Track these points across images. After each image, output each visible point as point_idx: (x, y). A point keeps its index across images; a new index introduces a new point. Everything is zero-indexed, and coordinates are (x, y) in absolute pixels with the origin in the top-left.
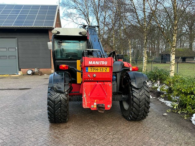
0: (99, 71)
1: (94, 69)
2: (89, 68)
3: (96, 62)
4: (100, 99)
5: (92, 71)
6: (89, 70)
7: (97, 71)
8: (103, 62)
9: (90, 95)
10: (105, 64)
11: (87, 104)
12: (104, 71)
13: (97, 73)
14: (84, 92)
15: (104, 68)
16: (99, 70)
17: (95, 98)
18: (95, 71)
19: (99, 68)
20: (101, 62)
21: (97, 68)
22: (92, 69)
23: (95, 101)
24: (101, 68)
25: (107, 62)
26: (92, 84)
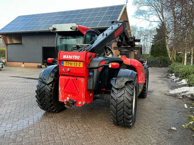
0: (73, 66)
1: (69, 63)
2: (65, 62)
3: (70, 56)
4: (74, 94)
5: (67, 66)
6: (65, 64)
7: (71, 66)
8: (75, 56)
9: (64, 89)
10: (78, 58)
11: (62, 97)
12: (78, 66)
13: (71, 67)
14: (59, 86)
15: (78, 63)
16: (74, 64)
17: (68, 93)
18: (69, 65)
19: (73, 63)
20: (74, 56)
21: (71, 62)
22: (67, 63)
23: (69, 96)
24: (75, 62)
25: (79, 56)
26: (66, 78)
